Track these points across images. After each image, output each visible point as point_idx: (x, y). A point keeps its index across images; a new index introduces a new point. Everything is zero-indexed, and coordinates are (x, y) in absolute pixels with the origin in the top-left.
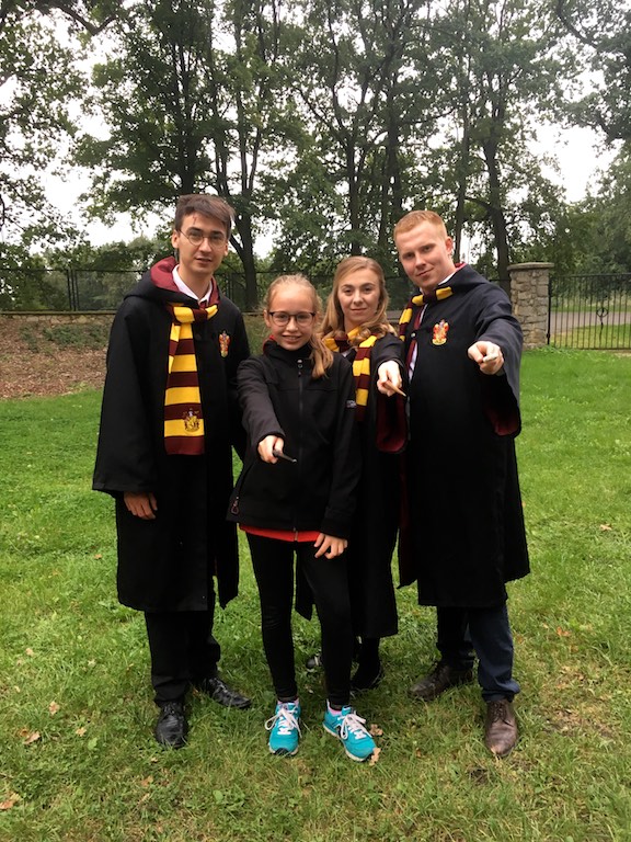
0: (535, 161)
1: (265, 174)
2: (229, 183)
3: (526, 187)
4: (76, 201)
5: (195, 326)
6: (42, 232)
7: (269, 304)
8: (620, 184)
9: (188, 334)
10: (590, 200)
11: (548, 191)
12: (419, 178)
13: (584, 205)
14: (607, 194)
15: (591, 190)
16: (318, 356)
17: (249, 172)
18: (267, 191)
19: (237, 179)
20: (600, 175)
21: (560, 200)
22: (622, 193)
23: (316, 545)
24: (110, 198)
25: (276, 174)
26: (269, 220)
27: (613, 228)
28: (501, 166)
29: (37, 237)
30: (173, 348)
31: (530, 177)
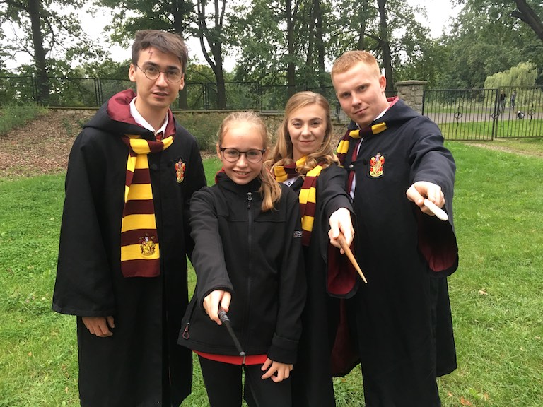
0: (411, 10)
1: (231, 15)
2: (207, 20)
3: (405, 28)
4: (103, 30)
5: (150, 157)
6: (79, 52)
7: (221, 140)
8: (465, 27)
9: (144, 164)
10: (445, 37)
11: (420, 31)
12: (334, 20)
13: (440, 41)
14: (456, 33)
15: (445, 31)
16: (267, 190)
17: (220, 14)
18: (232, 27)
19: (212, 18)
20: (452, 21)
21: (427, 37)
22: (466, 33)
23: (263, 368)
24: (126, 29)
25: (238, 15)
26: (233, 47)
27: (460, 56)
28: (388, 13)
29: (75, 55)
30: (129, 179)
31: (407, 21)
